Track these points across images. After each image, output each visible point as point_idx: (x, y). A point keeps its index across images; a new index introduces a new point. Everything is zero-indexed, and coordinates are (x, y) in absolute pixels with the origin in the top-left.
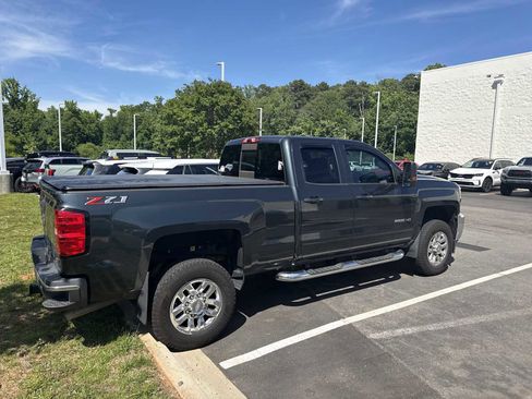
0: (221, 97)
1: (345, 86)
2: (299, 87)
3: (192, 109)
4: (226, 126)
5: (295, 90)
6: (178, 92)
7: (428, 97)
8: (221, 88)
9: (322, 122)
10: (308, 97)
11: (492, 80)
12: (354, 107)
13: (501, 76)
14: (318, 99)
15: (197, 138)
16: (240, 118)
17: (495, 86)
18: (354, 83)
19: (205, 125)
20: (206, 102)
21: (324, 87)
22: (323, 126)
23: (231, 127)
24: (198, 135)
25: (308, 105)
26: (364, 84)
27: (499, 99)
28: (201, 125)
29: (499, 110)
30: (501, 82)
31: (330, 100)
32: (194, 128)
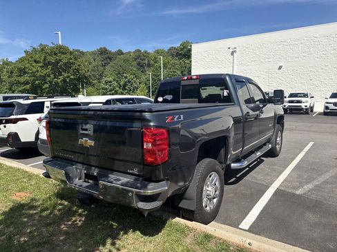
0: (63, 56)
1: (134, 52)
2: (103, 52)
3: (41, 65)
4: (68, 77)
5: (101, 54)
6: (26, 52)
7: (196, 60)
8: (62, 50)
9: (125, 75)
10: (110, 59)
11: (231, 50)
12: (141, 66)
13: (235, 48)
14: (119, 61)
15: (46, 86)
16: (78, 70)
17: (232, 54)
18: (140, 51)
19: (52, 76)
20: (52, 59)
21: (120, 52)
22: (126, 78)
23: (72, 77)
24: (46, 83)
25: (111, 64)
26: (146, 52)
27: (235, 61)
28: (49, 76)
29: (235, 67)
30: (235, 51)
31: (126, 61)
32: (43, 78)
